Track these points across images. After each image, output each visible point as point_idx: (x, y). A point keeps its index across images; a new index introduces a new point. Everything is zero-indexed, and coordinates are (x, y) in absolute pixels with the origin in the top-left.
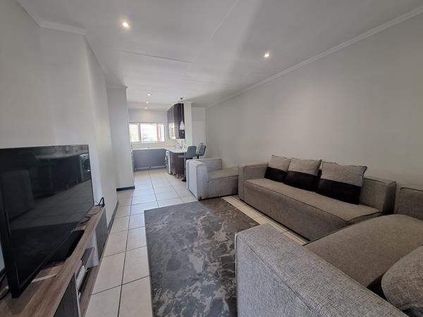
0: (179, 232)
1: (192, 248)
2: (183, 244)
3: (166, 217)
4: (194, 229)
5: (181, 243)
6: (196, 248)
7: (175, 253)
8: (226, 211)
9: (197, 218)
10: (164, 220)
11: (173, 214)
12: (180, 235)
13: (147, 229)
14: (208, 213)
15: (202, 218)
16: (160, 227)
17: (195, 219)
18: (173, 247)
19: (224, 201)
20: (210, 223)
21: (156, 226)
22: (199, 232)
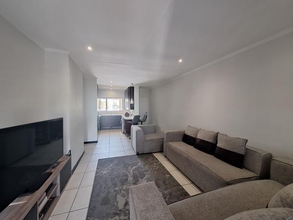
0: (116, 177)
1: (121, 190)
2: (116, 186)
3: (111, 165)
4: (127, 176)
5: (115, 185)
6: (124, 190)
7: (109, 193)
8: (152, 163)
9: (131, 167)
10: (109, 167)
11: (116, 164)
12: (116, 179)
13: (97, 173)
14: (139, 164)
15: (134, 168)
16: (105, 172)
17: (130, 168)
18: (109, 188)
19: (153, 156)
20: (139, 172)
21: (102, 172)
22: (129, 179)
